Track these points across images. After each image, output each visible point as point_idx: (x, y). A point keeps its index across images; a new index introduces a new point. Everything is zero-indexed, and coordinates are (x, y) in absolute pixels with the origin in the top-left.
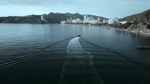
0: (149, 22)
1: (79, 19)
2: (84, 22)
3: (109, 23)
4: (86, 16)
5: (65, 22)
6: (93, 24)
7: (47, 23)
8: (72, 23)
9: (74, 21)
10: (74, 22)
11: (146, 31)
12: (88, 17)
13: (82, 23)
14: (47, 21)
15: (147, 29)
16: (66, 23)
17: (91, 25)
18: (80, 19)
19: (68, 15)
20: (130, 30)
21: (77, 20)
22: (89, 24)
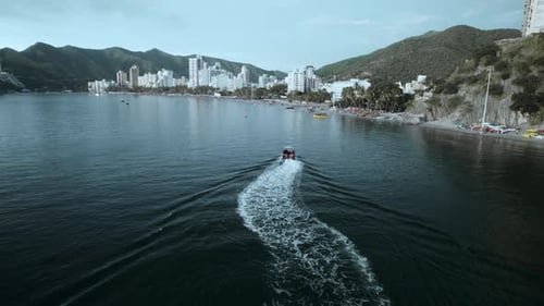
0: (514, 82)
1: (165, 73)
2: (191, 84)
3: (291, 88)
4: (199, 61)
5: (106, 85)
6: (230, 93)
7: (19, 90)
8: (138, 90)
9: (145, 81)
10: (148, 85)
11: (512, 121)
12: (205, 64)
13: (181, 86)
14: (20, 79)
15: (513, 114)
16: (111, 89)
17: (223, 94)
18: (171, 72)
19: (117, 55)
20: (425, 119)
21: (161, 78)
22: (213, 90)
